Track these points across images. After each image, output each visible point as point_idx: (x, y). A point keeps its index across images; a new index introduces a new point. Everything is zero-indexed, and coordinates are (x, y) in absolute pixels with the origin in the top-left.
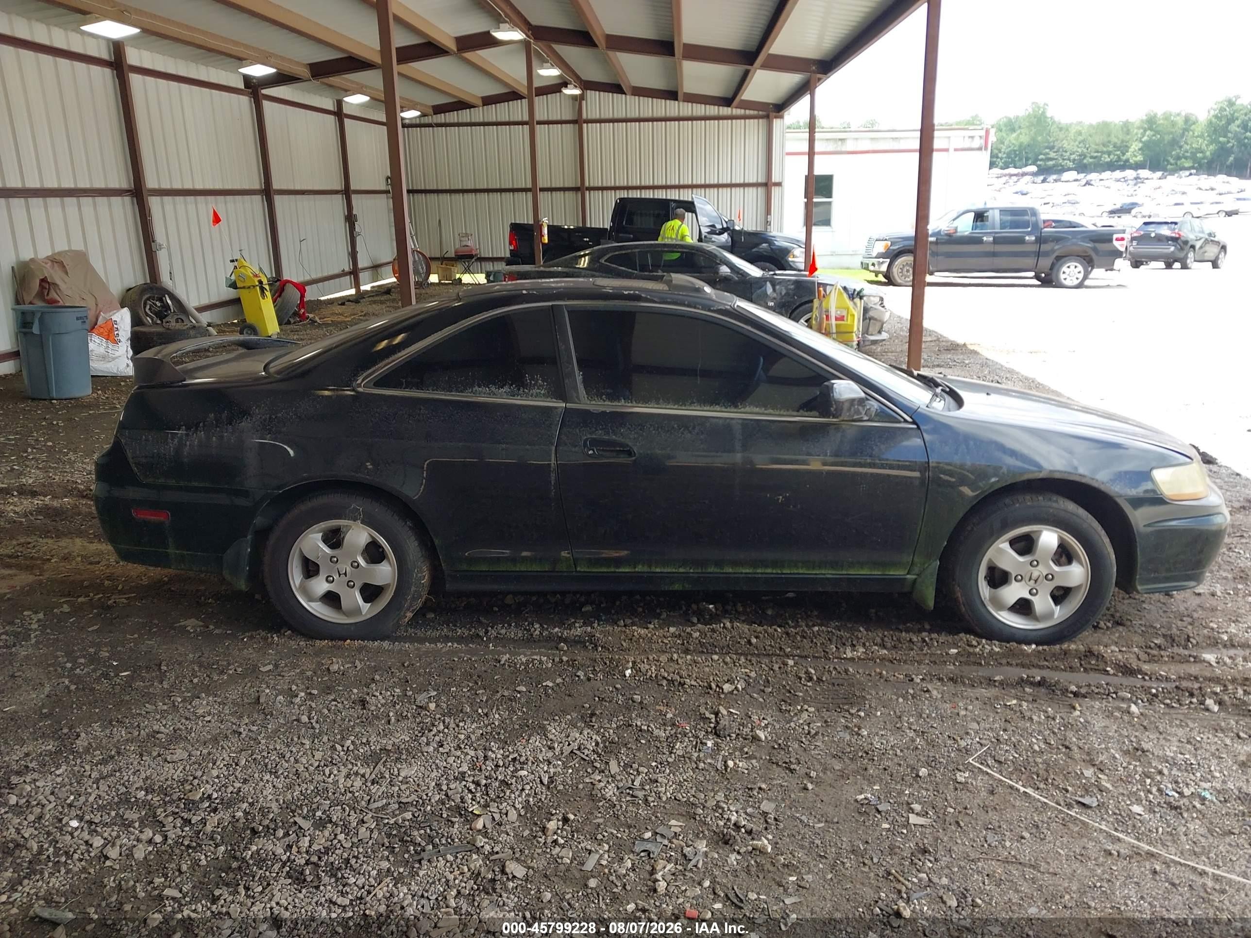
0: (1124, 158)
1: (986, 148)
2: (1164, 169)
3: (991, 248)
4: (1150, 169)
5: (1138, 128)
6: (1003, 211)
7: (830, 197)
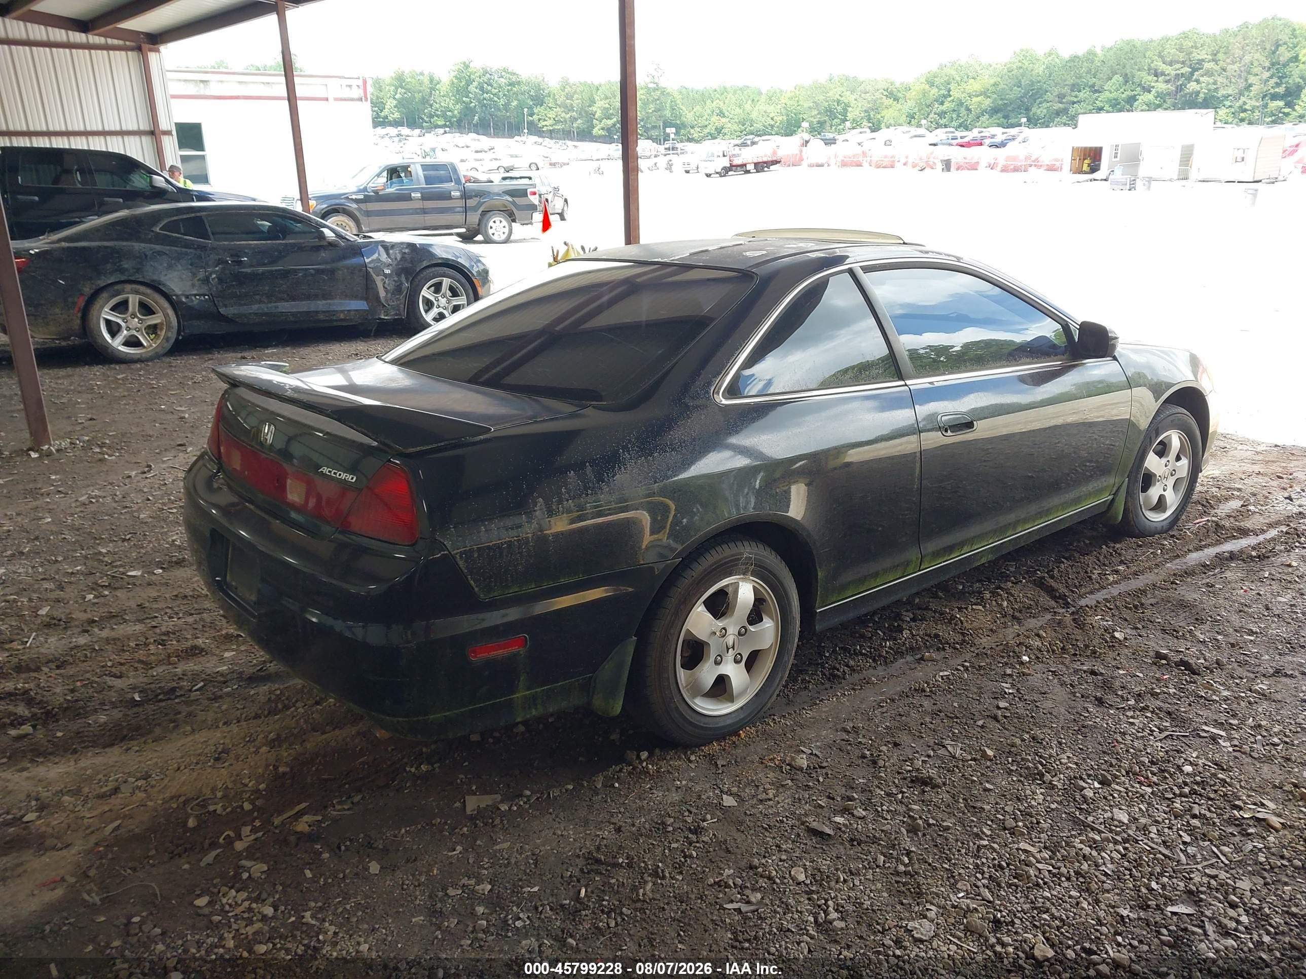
0: (382, 114)
1: (366, 100)
2: (422, 127)
3: (419, 205)
4: (408, 126)
5: (390, 85)
6: (425, 167)
7: (203, 150)
